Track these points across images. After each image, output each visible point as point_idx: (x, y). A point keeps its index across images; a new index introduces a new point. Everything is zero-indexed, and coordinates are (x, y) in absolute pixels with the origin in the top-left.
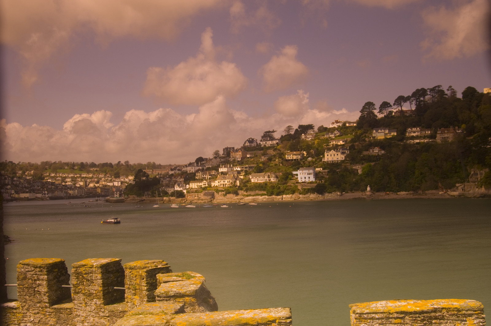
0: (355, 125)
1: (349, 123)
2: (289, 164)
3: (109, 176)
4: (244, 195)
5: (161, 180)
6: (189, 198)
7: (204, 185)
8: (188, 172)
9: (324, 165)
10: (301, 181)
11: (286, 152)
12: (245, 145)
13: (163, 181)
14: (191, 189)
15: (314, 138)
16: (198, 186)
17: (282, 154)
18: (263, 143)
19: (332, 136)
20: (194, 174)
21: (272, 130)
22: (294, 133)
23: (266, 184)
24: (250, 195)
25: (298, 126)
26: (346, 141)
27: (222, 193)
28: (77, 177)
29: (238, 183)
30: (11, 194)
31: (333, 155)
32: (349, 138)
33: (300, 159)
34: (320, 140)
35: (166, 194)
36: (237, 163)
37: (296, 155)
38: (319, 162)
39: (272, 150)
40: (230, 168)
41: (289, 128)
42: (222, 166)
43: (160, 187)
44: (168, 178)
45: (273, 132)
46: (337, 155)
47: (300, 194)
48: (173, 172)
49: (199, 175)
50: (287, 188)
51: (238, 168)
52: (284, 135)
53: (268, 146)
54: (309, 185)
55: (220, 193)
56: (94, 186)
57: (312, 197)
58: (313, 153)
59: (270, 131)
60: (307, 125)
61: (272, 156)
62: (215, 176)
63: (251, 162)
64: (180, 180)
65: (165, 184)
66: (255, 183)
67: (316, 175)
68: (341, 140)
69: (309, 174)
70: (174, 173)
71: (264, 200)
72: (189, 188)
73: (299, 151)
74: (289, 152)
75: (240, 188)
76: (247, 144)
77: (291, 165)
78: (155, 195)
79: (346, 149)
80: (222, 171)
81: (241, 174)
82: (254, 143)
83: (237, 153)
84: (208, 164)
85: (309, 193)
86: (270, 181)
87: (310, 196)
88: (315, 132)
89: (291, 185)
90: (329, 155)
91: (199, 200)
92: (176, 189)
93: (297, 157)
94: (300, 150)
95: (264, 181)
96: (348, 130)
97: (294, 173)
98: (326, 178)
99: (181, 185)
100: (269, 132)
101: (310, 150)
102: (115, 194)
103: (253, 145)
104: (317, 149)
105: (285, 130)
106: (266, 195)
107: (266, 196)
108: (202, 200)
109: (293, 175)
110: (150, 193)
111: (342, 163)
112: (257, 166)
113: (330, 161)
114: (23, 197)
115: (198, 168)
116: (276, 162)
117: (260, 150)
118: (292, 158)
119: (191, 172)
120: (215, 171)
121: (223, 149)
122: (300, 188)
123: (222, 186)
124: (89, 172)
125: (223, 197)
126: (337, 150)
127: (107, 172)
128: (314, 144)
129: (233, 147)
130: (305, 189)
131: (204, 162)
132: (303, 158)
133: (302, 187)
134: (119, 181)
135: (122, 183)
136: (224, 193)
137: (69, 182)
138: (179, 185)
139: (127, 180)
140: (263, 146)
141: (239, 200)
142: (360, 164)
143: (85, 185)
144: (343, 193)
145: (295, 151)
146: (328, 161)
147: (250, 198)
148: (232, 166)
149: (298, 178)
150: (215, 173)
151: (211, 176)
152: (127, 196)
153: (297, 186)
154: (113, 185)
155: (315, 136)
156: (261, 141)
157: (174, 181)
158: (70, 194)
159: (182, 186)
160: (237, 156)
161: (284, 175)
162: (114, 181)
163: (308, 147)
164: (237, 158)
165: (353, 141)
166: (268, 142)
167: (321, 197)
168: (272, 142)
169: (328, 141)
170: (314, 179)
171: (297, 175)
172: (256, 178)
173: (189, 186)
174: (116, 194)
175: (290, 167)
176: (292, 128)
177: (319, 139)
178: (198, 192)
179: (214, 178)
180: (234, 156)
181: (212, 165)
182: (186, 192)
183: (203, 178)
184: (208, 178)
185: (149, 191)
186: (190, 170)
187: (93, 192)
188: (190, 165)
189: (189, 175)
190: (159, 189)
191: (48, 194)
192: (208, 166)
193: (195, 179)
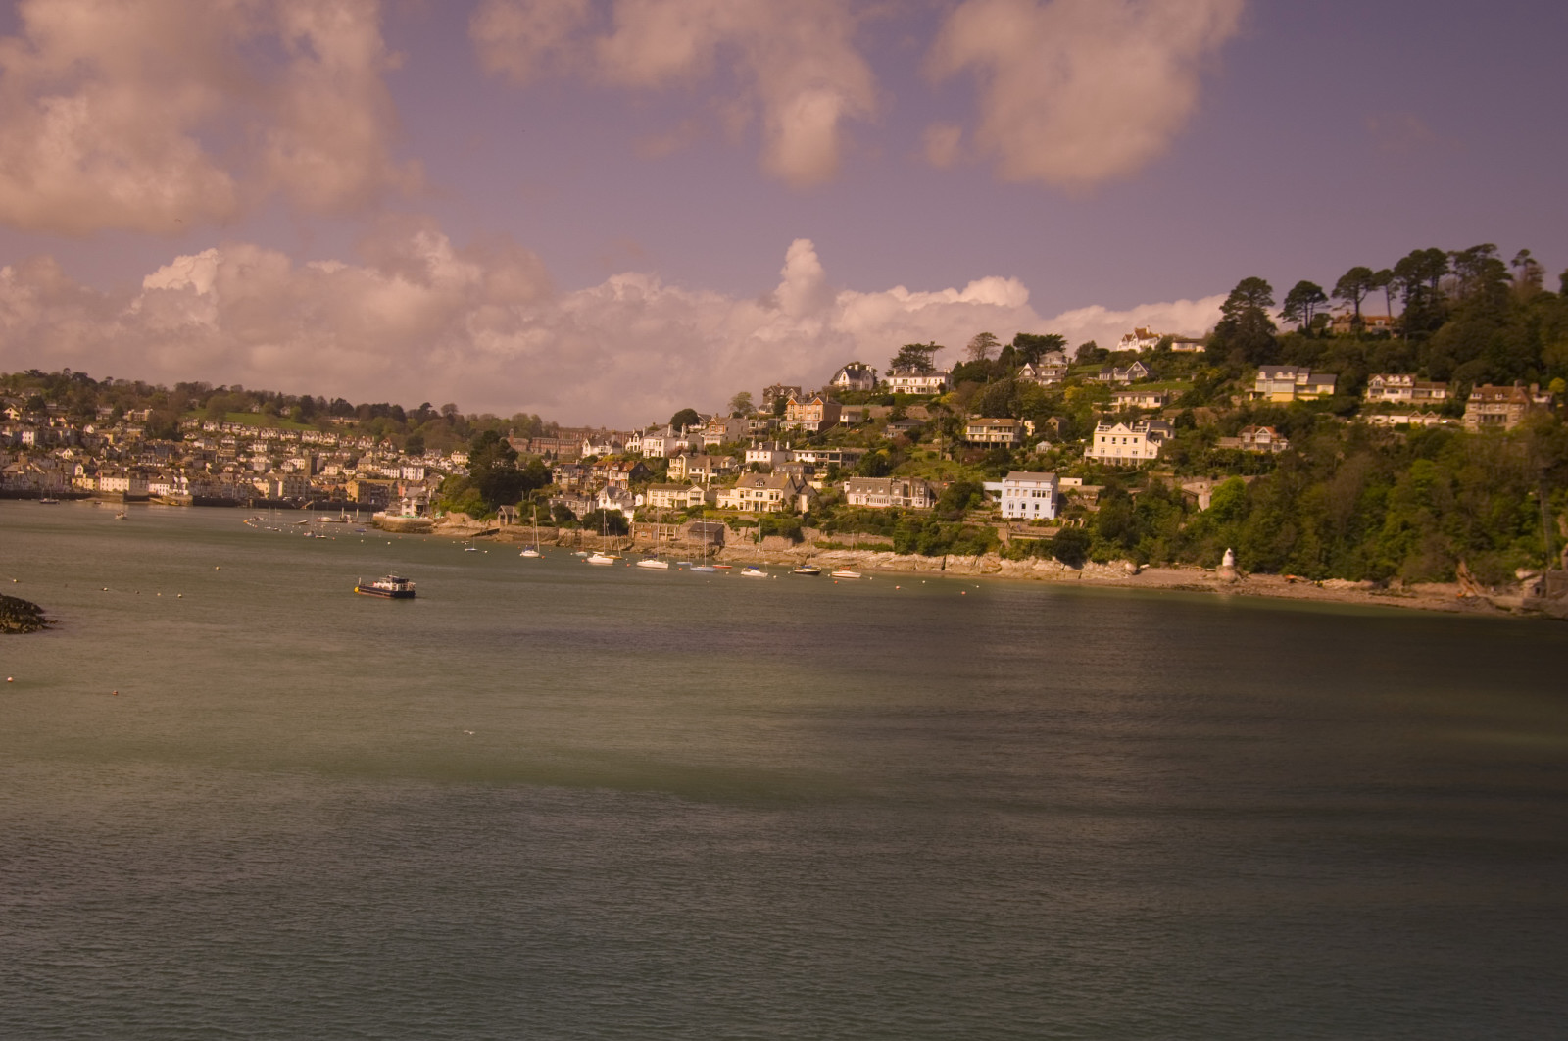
0: (1199, 349)
1: (1182, 341)
2: (975, 457)
3: (389, 448)
4: (820, 545)
5: (554, 472)
6: (641, 537)
7: (692, 499)
8: (646, 454)
9: (1090, 470)
10: (1010, 516)
11: (968, 415)
12: (836, 383)
13: (560, 478)
14: (649, 511)
15: (1063, 380)
16: (673, 501)
17: (956, 421)
18: (895, 381)
19: (1123, 378)
20: (665, 463)
21: (929, 344)
22: (1000, 359)
23: (894, 513)
24: (839, 546)
25: (1015, 336)
26: (1166, 400)
27: (750, 530)
28: (288, 440)
29: (804, 504)
30: (74, 476)
31: (1119, 441)
32: (1178, 389)
33: (1012, 443)
34: (1082, 386)
35: (566, 516)
36: (805, 439)
37: (999, 429)
38: (1074, 459)
39: (923, 408)
40: (783, 454)
41: (985, 340)
42: (757, 442)
43: (551, 496)
44: (578, 466)
45: (932, 348)
46: (1136, 441)
47: (1003, 556)
48: (596, 451)
49: (679, 465)
50: (961, 535)
51: (807, 455)
52: (967, 361)
53: (910, 393)
54: (1033, 529)
55: (743, 530)
56: (340, 473)
57: (1040, 570)
58: (1057, 428)
59: (923, 344)
60: (1041, 337)
61: (920, 427)
62: (732, 474)
63: (851, 439)
64: (617, 479)
65: (566, 488)
66: (860, 508)
67: (1061, 501)
68: (1150, 395)
69: (1039, 495)
70: (600, 454)
71: (885, 565)
72: (645, 505)
73: (1009, 416)
74: (976, 419)
75: (810, 521)
76: (844, 381)
77: (979, 461)
78: (532, 519)
79: (1166, 425)
80: (755, 459)
81: (816, 477)
82: (867, 378)
83: (809, 408)
84: (713, 433)
85: (1033, 557)
86: (907, 505)
87: (1034, 567)
88: (1067, 360)
89: (976, 524)
90: (1109, 440)
91: (672, 547)
92: (601, 505)
93: (1003, 437)
94: (1014, 415)
95: (889, 505)
96: (1177, 364)
97: (990, 486)
98: (1091, 513)
99: (617, 494)
100: (918, 348)
101: (1049, 417)
102: (404, 507)
103: (861, 385)
104: (1072, 417)
105: (969, 346)
106: (891, 550)
107: (892, 554)
108: (683, 547)
109: (984, 494)
110: (516, 510)
111: (1148, 469)
112: (869, 454)
113: (1109, 459)
114: (110, 489)
115: (678, 444)
116: (931, 446)
117: (883, 405)
118: (984, 439)
119: (653, 455)
120: (733, 459)
121: (765, 390)
122: (1003, 535)
123: (751, 508)
124: (325, 429)
125: (750, 545)
126: (1136, 423)
127: (383, 433)
128: (1062, 399)
129: (797, 386)
130: (1020, 542)
131: (699, 427)
132: (1022, 440)
133: (1012, 535)
134: (421, 467)
135: (429, 472)
136: (757, 530)
137: (259, 453)
138: (611, 493)
139: (444, 464)
140: (894, 391)
141: (803, 560)
142: (1206, 476)
143: (309, 468)
144: (1143, 566)
145: (997, 417)
146: (1102, 459)
147: (840, 554)
148: (787, 447)
149: (999, 503)
150: (731, 463)
151: (719, 472)
152: (443, 514)
153: (996, 530)
154: (401, 475)
155: (1068, 375)
156: (890, 374)
157: (595, 478)
158: (261, 494)
159: (623, 498)
160: (809, 418)
161: (955, 488)
162: (404, 464)
163: (1042, 409)
164: (806, 422)
165: (1189, 400)
166: (913, 380)
167: (1070, 572)
168: (925, 382)
169: (1107, 392)
170: (1053, 511)
171: (998, 494)
172: (864, 491)
173: (645, 500)
174: (408, 506)
175: (977, 465)
176: (994, 341)
177: (1078, 384)
178: (673, 522)
179: (726, 481)
180: (797, 416)
181: (725, 438)
182: (634, 519)
183: (693, 477)
184: (706, 478)
185: (513, 504)
186: (652, 447)
187: (334, 494)
188: (653, 431)
189: (646, 465)
190: (544, 499)
191: (192, 485)
192: (711, 442)
193: (665, 479)
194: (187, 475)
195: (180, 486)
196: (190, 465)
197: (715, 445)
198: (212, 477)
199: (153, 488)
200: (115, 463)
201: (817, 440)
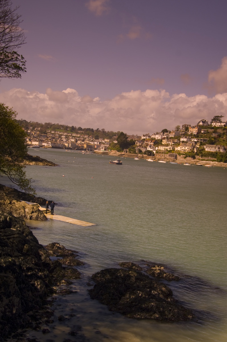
3: (91, 138)
4: (199, 159)
6: (158, 156)
7: (169, 148)
8: (156, 139)
12: (199, 124)
13: (137, 143)
16: (164, 149)
18: (213, 124)
20: (161, 141)
23: (216, 153)
24: (204, 160)
27: (183, 156)
29: (195, 151)
30: (26, 141)
35: (140, 152)
36: (193, 136)
39: (220, 130)
40: (189, 139)
42: (183, 137)
43: (136, 147)
44: (141, 141)
45: (221, 117)
48: (145, 138)
49: (165, 141)
51: (195, 139)
53: (217, 126)
55: (181, 156)
56: (81, 143)
61: (220, 134)
62: (177, 143)
63: (204, 136)
64: (151, 144)
65: (139, 145)
66: (208, 152)
71: (215, 164)
72: (158, 150)
75: (197, 154)
76: (201, 124)
78: (132, 152)
80: (183, 140)
81: (197, 144)
82: (206, 123)
83: (194, 129)
84: (172, 134)
86: (219, 151)
91: (165, 159)
92: (148, 149)
95: (215, 151)
99: (152, 147)
100: (218, 117)
102: (101, 149)
103: (205, 125)
106: (216, 161)
108: (167, 159)
112: (209, 140)
114: (34, 144)
115: (164, 136)
116: (223, 138)
117: (211, 129)
119: (158, 139)
120: (178, 140)
121: (183, 125)
123: (183, 151)
125: (183, 159)
127: (90, 134)
129: (190, 124)
131: (168, 133)
135: (100, 143)
136: (184, 156)
138: (150, 146)
139: (103, 141)
140: (213, 126)
141: (196, 162)
147: (204, 162)
151: (174, 142)
152: (111, 151)
154: (94, 143)
156: (212, 122)
157: (146, 144)
158: (66, 146)
160: (194, 131)
162: (95, 141)
166: (218, 124)
168: (220, 124)
172: (209, 148)
173: (158, 148)
178: (165, 153)
179: (176, 145)
180: (191, 131)
181: (175, 136)
182: (156, 152)
183: (168, 144)
184: (171, 144)
185: (127, 149)
186: (158, 137)
187: (81, 147)
188: (157, 134)
189: (157, 141)
190: (134, 148)
191: (52, 143)
192: (171, 136)
193: (162, 144)
194: (50, 141)
195: (49, 144)
196: (50, 140)
197: (172, 137)
198: (56, 142)
199: (43, 144)
200: (35, 138)
201: (196, 136)
